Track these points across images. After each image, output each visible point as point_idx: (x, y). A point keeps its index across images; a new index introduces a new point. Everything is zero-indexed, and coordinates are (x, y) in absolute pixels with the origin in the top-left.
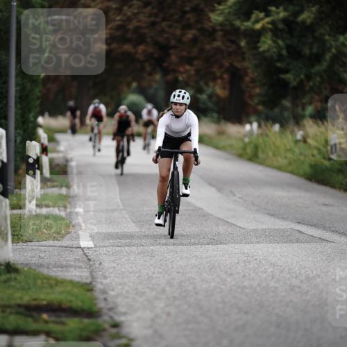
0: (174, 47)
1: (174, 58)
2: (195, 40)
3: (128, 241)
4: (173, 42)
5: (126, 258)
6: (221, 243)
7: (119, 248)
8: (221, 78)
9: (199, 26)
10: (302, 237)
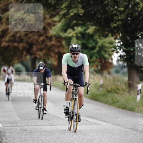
0: (35, 44)
1: (35, 49)
2: (43, 41)
3: (16, 124)
4: (34, 42)
5: (15, 131)
6: (54, 125)
7: (12, 127)
8: (54, 57)
9: (45, 35)
10: (88, 123)
